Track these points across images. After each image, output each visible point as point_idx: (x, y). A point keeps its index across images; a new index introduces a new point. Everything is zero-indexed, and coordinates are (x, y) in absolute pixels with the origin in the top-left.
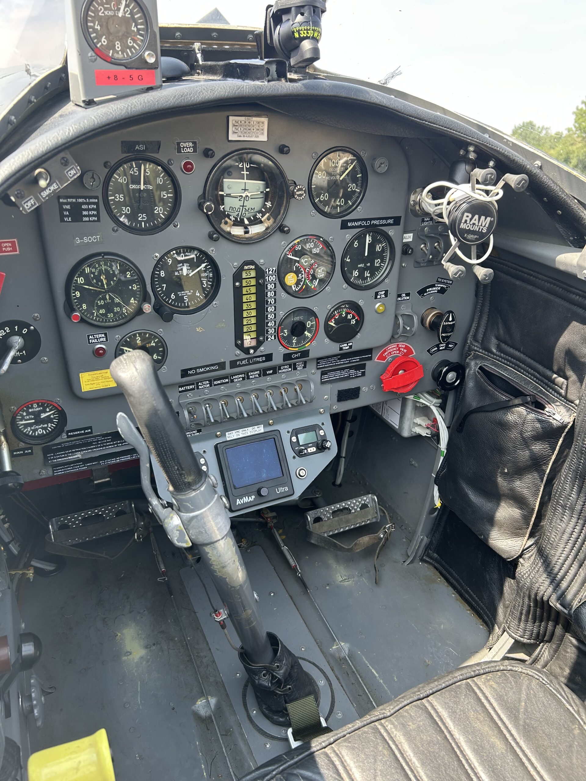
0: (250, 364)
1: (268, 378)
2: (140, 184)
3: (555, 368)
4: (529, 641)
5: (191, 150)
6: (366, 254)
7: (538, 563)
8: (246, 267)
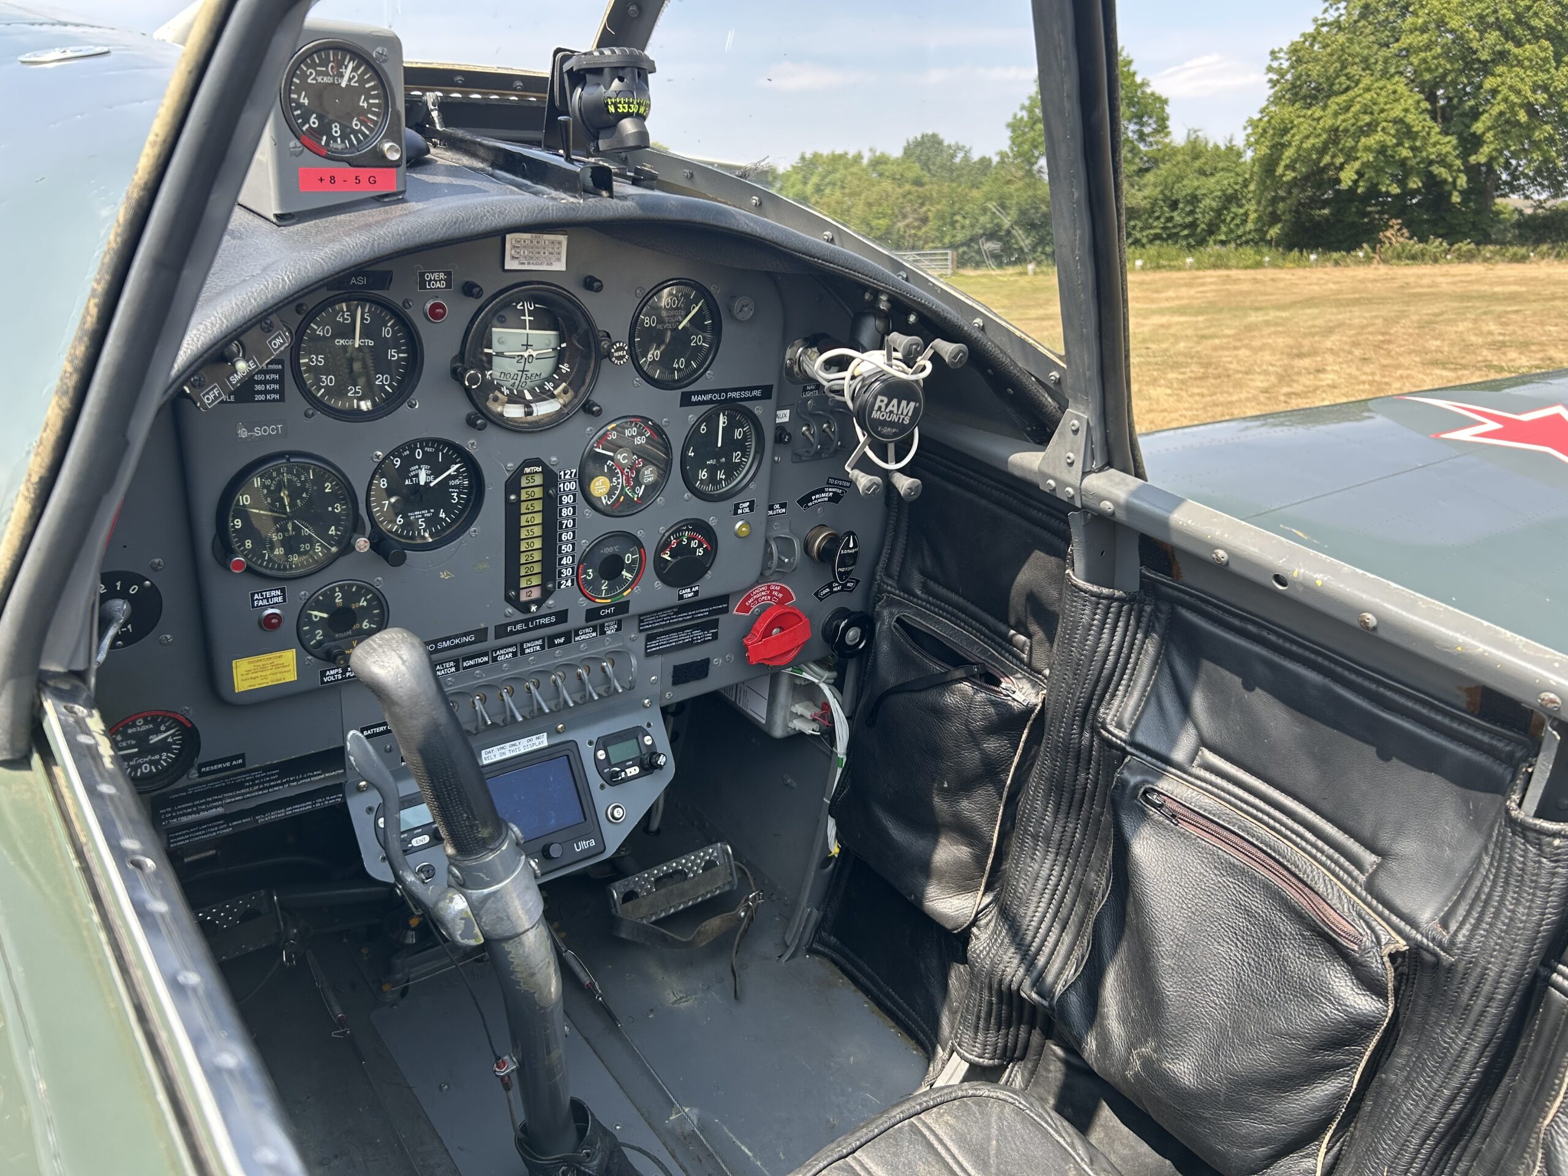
0: (529, 630)
1: (558, 651)
2: (354, 338)
3: (1012, 620)
4: (991, 1062)
5: (442, 285)
6: (719, 445)
7: (1000, 932)
8: (527, 470)
